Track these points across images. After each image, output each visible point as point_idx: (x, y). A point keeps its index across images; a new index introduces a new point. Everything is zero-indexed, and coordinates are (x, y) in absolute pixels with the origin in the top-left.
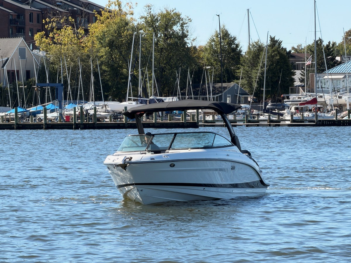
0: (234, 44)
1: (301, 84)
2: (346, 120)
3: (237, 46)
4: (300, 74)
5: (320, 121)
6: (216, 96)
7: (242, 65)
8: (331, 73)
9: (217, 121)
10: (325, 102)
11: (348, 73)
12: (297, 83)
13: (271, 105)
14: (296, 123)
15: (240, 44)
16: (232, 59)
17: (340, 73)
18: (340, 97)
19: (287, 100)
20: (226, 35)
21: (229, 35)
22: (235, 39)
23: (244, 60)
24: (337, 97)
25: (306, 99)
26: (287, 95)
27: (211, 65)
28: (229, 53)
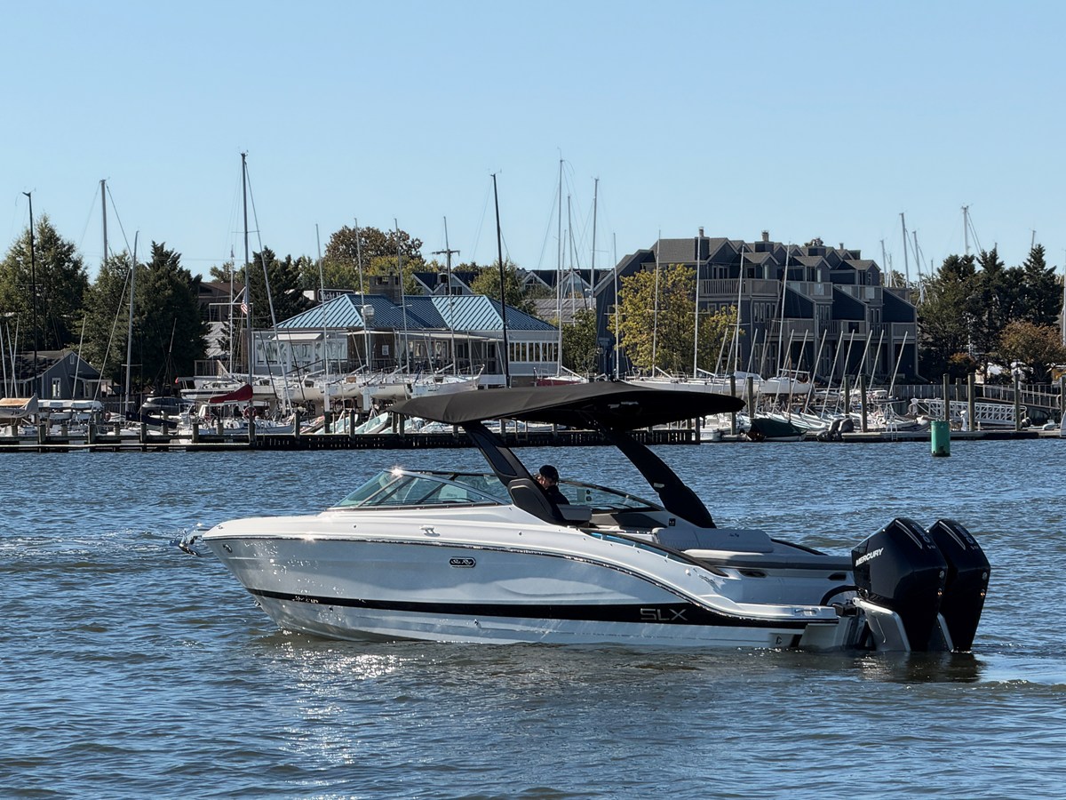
0: (70, 261)
1: (223, 353)
2: (321, 436)
3: (77, 265)
4: (222, 330)
5: (260, 438)
6: (25, 381)
7: (87, 309)
8: (288, 329)
9: (24, 439)
10: (275, 394)
11: (327, 329)
12: (214, 351)
13: (153, 402)
14: (206, 443)
15: (83, 260)
16: (66, 295)
17: (309, 328)
18: (309, 384)
19: (187, 390)
20: (50, 239)
21: (58, 239)
22: (71, 248)
23: (92, 299)
24: (303, 383)
25: (231, 388)
26: (189, 379)
27: (17, 308)
28: (58, 282)
